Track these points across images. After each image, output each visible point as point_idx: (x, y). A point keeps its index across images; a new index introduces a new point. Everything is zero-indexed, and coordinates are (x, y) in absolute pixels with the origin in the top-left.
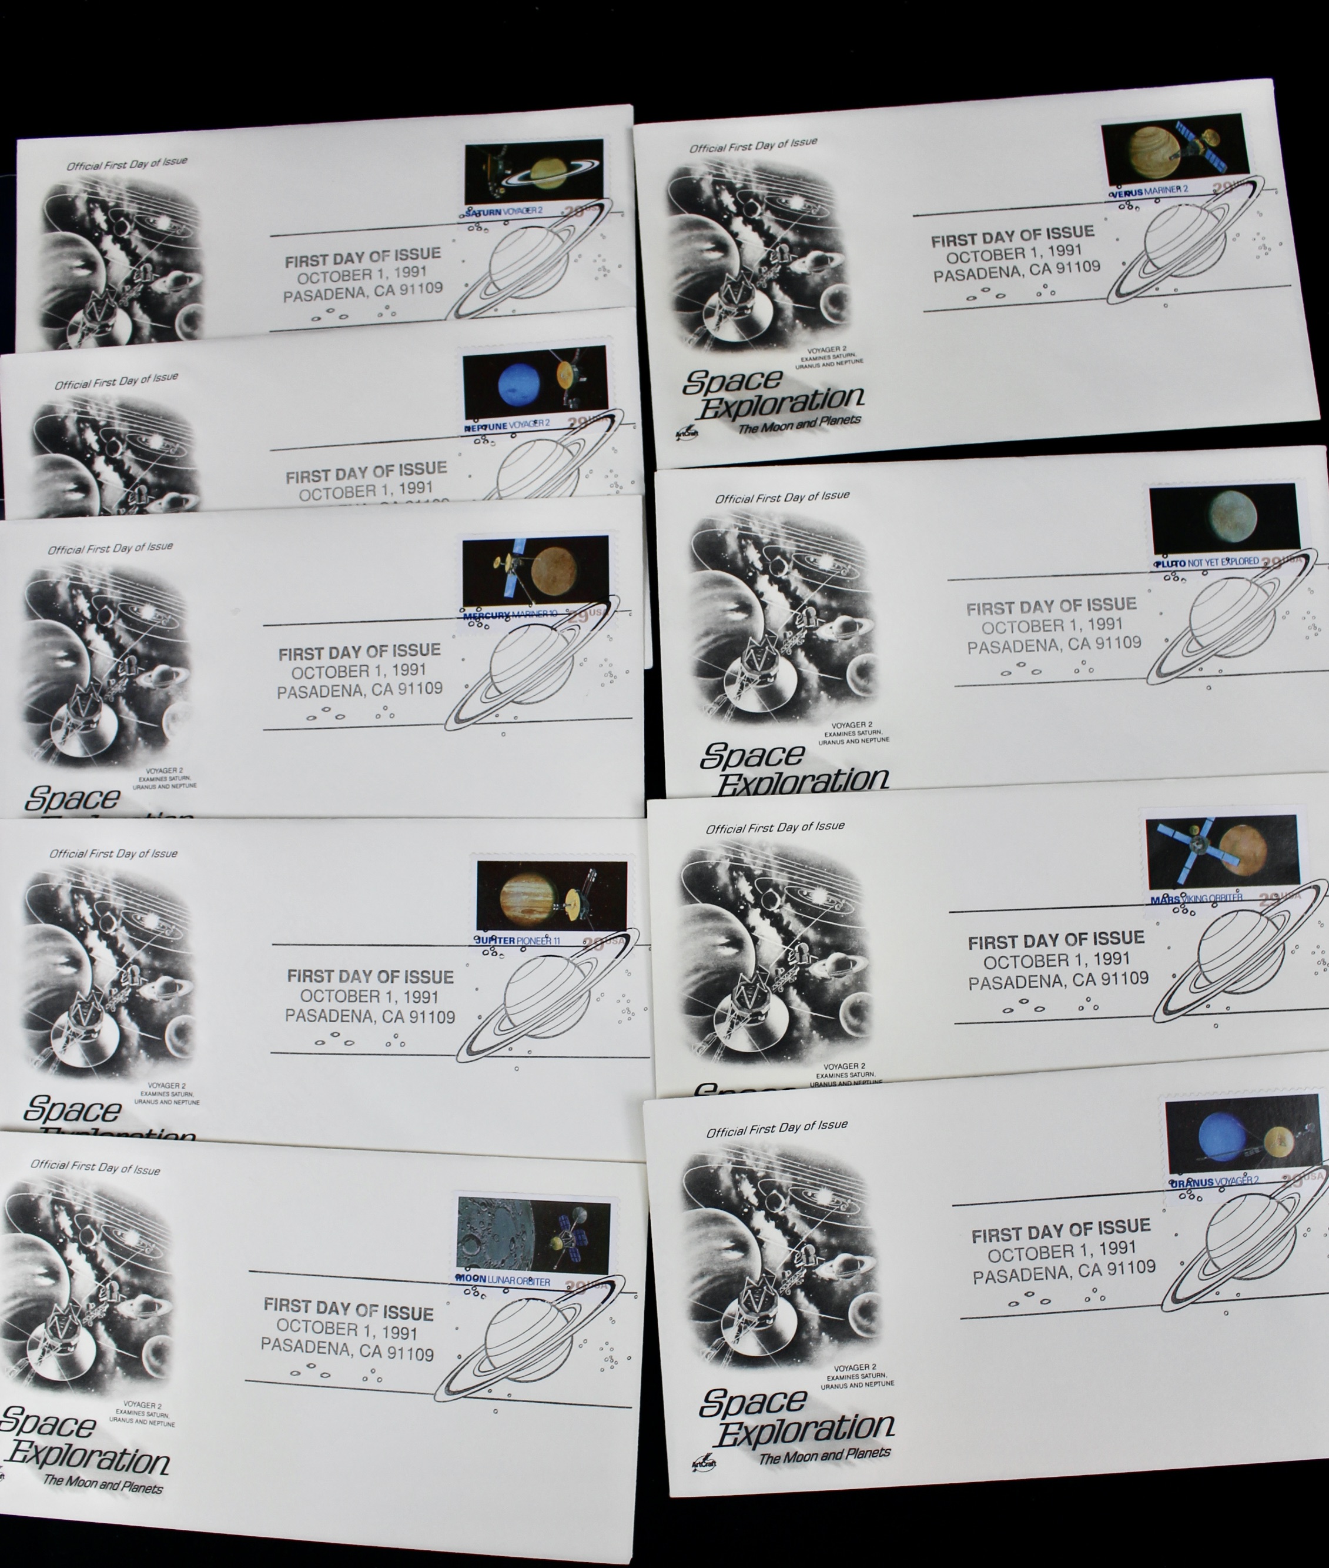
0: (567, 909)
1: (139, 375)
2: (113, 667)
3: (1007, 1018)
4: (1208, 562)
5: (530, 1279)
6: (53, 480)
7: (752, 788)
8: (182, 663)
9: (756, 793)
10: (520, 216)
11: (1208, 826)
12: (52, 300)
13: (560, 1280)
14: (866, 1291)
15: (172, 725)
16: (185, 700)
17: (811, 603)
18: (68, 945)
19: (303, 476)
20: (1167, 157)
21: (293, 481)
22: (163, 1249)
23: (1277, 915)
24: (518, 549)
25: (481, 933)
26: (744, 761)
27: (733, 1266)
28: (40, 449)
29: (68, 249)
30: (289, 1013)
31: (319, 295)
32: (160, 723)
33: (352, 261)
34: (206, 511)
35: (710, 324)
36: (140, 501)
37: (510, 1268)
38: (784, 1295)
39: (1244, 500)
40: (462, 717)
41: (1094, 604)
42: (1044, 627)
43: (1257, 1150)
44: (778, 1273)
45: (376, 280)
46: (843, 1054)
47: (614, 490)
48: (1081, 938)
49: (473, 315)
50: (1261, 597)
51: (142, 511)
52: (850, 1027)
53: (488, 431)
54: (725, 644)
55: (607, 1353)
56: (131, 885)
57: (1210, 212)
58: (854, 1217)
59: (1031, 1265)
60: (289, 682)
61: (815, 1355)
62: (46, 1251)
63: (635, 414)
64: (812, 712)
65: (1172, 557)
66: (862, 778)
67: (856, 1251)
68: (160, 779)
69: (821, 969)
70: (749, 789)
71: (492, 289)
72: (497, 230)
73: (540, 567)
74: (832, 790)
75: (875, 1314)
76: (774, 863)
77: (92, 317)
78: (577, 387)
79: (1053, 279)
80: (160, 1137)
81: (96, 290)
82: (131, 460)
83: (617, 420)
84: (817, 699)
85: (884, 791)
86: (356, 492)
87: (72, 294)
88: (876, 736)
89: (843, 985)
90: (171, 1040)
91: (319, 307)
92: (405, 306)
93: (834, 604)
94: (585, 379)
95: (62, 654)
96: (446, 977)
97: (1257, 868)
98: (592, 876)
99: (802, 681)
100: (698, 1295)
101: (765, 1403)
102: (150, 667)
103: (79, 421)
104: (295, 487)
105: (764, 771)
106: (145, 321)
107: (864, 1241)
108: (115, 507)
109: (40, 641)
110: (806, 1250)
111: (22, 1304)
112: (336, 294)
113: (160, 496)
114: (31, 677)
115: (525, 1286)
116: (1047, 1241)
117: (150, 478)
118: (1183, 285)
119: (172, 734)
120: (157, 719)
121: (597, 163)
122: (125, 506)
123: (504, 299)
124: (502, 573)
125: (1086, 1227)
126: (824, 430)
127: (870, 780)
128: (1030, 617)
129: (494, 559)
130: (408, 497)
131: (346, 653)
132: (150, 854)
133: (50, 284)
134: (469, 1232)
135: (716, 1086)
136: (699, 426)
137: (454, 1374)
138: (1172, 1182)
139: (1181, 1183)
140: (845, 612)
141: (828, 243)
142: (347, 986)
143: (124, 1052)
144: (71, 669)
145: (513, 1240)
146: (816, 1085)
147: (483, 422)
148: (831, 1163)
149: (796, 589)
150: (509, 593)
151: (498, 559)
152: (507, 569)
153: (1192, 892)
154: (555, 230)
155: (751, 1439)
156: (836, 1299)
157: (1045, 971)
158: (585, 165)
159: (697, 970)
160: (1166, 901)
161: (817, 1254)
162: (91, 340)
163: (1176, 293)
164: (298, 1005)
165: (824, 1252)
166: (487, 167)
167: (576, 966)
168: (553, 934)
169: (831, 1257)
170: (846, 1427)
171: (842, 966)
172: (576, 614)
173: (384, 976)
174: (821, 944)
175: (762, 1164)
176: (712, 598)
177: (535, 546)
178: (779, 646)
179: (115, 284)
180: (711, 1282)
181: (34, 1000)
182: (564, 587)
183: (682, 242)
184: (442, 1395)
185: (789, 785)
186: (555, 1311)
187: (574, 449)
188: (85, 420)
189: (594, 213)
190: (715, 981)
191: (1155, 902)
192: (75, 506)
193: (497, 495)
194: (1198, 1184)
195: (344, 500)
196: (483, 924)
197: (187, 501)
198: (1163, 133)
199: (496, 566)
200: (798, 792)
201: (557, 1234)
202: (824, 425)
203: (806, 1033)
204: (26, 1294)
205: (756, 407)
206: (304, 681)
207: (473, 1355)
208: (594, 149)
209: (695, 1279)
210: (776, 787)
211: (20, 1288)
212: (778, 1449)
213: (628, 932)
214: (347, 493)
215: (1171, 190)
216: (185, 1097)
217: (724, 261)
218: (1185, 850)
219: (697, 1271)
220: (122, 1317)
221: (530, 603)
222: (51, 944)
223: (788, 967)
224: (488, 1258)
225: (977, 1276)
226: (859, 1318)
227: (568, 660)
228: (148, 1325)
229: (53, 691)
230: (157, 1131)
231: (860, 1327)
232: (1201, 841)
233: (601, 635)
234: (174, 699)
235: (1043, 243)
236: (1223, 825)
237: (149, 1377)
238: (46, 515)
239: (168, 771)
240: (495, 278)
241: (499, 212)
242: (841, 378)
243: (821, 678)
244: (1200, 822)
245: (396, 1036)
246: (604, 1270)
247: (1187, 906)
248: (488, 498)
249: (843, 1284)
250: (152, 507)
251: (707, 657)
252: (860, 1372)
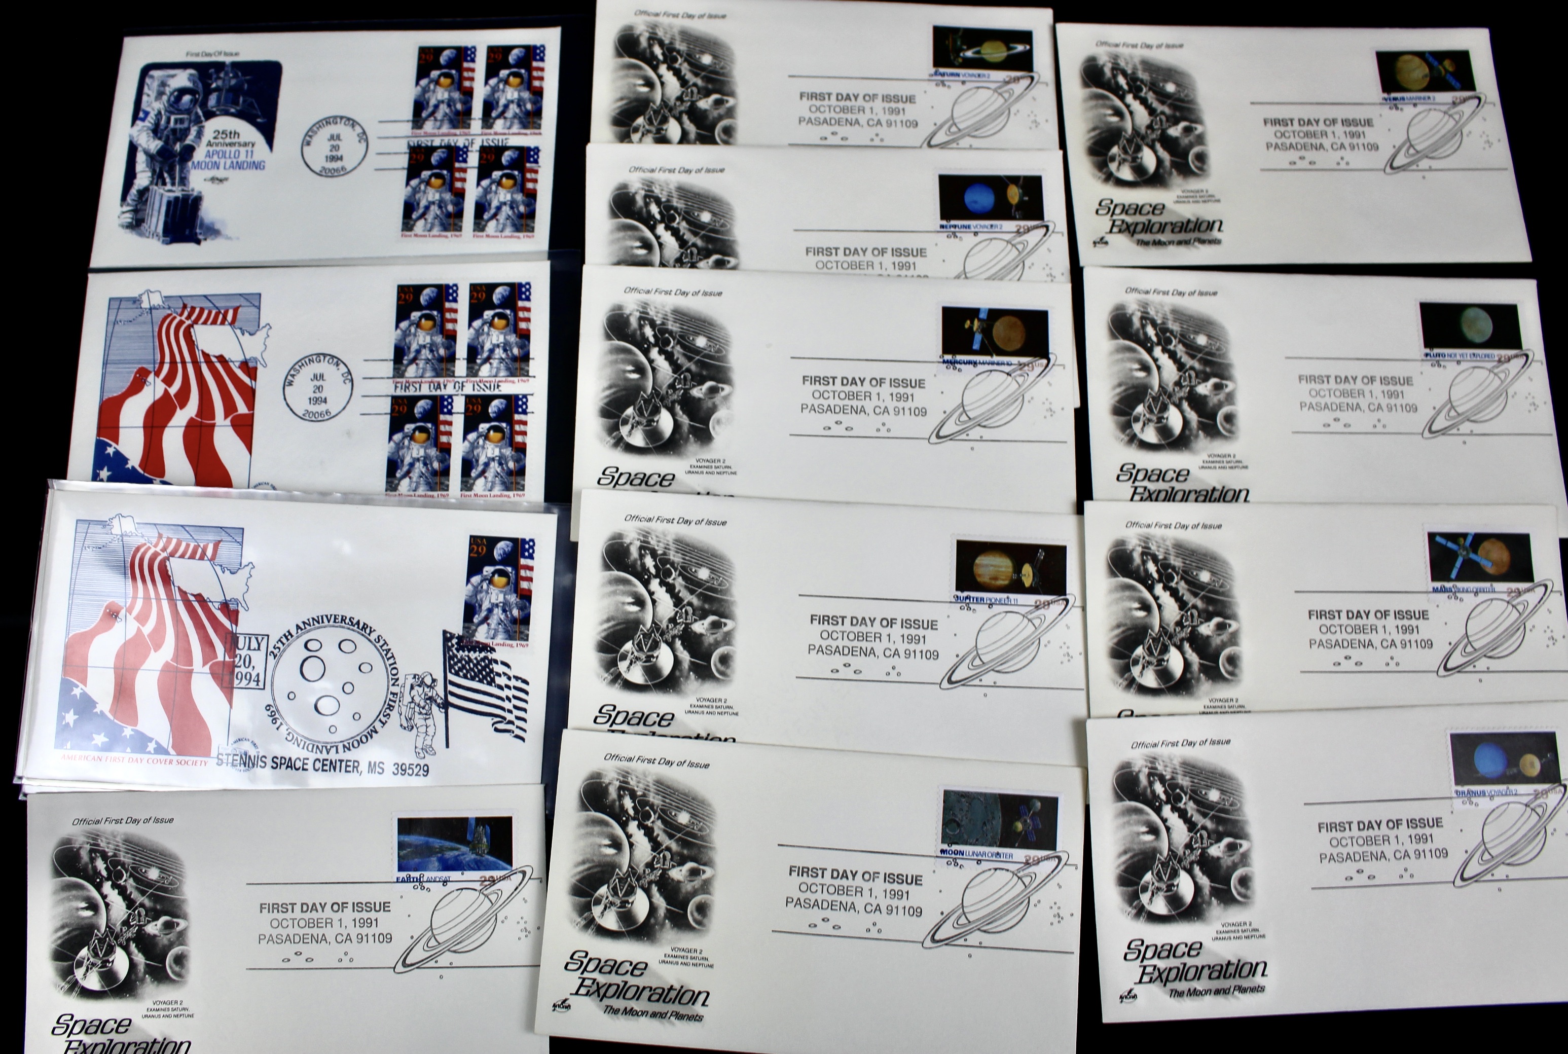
0: (1023, 578)
1: (694, 167)
2: (671, 380)
3: (1336, 669)
4: (1462, 355)
5: (998, 854)
6: (624, 238)
7: (1154, 496)
8: (727, 381)
9: (1156, 500)
10: (973, 79)
11: (1470, 539)
12: (620, 107)
13: (1020, 854)
14: (1244, 866)
15: (717, 427)
16: (728, 408)
17: (1192, 368)
18: (634, 589)
19: (819, 251)
20: (1420, 76)
21: (811, 254)
22: (709, 827)
23: (1518, 604)
24: (983, 315)
25: (959, 593)
26: (1148, 477)
27: (1148, 846)
28: (614, 215)
29: (632, 72)
30: (811, 648)
31: (825, 121)
32: (707, 424)
33: (850, 100)
34: (745, 270)
35: (1113, 167)
36: (692, 258)
37: (982, 845)
38: (1185, 869)
39: (1483, 315)
40: (941, 434)
41: (1384, 380)
42: (1351, 394)
43: (1515, 770)
44: (1180, 852)
45: (868, 114)
46: (1223, 692)
47: (1049, 279)
48: (1385, 614)
49: (942, 146)
50: (1497, 382)
51: (693, 266)
52: (1227, 672)
53: (957, 229)
54: (1132, 394)
55: (1055, 910)
56: (688, 545)
57: (1451, 116)
58: (1235, 810)
59: (1360, 850)
60: (810, 401)
61: (1207, 914)
62: (612, 826)
63: (1062, 226)
64: (1193, 445)
65: (1436, 351)
66: (1230, 494)
67: (1237, 836)
68: (707, 467)
69: (1206, 629)
70: (1152, 497)
71: (954, 129)
72: (956, 88)
73: (999, 329)
74: (1210, 501)
75: (1250, 884)
76: (1172, 551)
77: (650, 122)
78: (1021, 203)
79: (1347, 154)
80: (706, 739)
81: (654, 103)
82: (685, 228)
83: (1051, 229)
84: (1197, 436)
85: (1246, 504)
86: (859, 266)
87: (635, 104)
88: (1238, 465)
89: (1222, 641)
90: (715, 665)
91: (826, 130)
92: (890, 135)
93: (1208, 370)
94: (1026, 198)
95: (630, 368)
96: (932, 625)
97: (1504, 570)
98: (1041, 555)
99: (1186, 423)
100: (1122, 868)
101: (1172, 951)
102: (701, 382)
103: (646, 197)
104: (812, 259)
105: (1161, 485)
106: (691, 128)
107: (1242, 829)
108: (672, 262)
109: (614, 357)
110: (1201, 835)
111: (589, 869)
112: (838, 122)
113: (707, 256)
114: (606, 384)
115: (994, 858)
116: (1371, 833)
117: (699, 243)
118: (1435, 164)
119: (716, 433)
120: (706, 421)
121: (1028, 47)
122: (679, 262)
123: (963, 137)
124: (971, 333)
125: (1398, 823)
126: (1196, 247)
127: (1236, 497)
128: (1342, 387)
129: (965, 322)
130: (897, 272)
131: (854, 382)
132: (704, 523)
133: (619, 95)
134: (951, 817)
135: (1132, 712)
136: (1109, 238)
137: (938, 927)
138: (1457, 792)
139: (1463, 793)
140: (1215, 376)
141: (1193, 117)
142: (856, 629)
143: (677, 673)
144: (637, 379)
145: (985, 824)
146: (1204, 713)
147: (953, 222)
148: (1219, 770)
149: (1181, 358)
150: (976, 346)
151: (968, 322)
152: (975, 329)
153: (1460, 585)
154: (1000, 91)
155: (1162, 977)
156: (1222, 872)
157: (1362, 637)
158: (1020, 48)
159: (1118, 626)
160: (1443, 590)
161: (1209, 837)
162: (649, 138)
163: (1430, 169)
164: (818, 642)
165: (1214, 836)
166: (949, 42)
167: (1029, 620)
168: (1012, 596)
169: (1219, 840)
170: (1232, 969)
171: (1221, 627)
172: (1025, 365)
173: (885, 623)
174: (1206, 611)
175: (1169, 769)
176: (1122, 360)
177: (995, 314)
178: (1170, 397)
179: (669, 100)
180: (1131, 858)
181: (605, 630)
182: (1017, 346)
183: (1092, 108)
184: (928, 943)
185: (1179, 496)
186: (1015, 878)
187: (1020, 247)
188: (650, 196)
189: (1025, 83)
190: (1131, 635)
191: (1435, 590)
192: (641, 259)
193: (964, 275)
194: (1475, 794)
195: (850, 271)
196: (960, 587)
197: (729, 262)
198: (1417, 60)
199: (967, 326)
200: (1186, 501)
201: (1018, 820)
202: (1196, 244)
203: (1196, 675)
204: (593, 861)
205: (1148, 228)
206: (821, 401)
207: (953, 912)
208: (1026, 37)
209: (1120, 855)
210: (1170, 496)
211: (589, 856)
212: (1182, 986)
213: (1068, 597)
214: (851, 266)
215: (1424, 98)
216: (727, 710)
217: (1121, 124)
218: (1453, 555)
219: (1122, 849)
220: (673, 880)
221: (992, 356)
222: (621, 587)
223: (1183, 627)
224: (965, 836)
225: (1322, 857)
226: (1239, 887)
227: (1019, 398)
228: (694, 887)
229: (622, 396)
230: (704, 734)
231: (1239, 894)
232: (1465, 548)
233: (1043, 381)
234: (719, 407)
235: (1339, 129)
236: (1480, 539)
237: (692, 929)
238: (618, 263)
239: (714, 461)
240: (956, 121)
241: (958, 75)
242: (1207, 212)
243: (1199, 422)
244: (1464, 536)
245: (894, 668)
246: (1053, 847)
247: (1458, 594)
248: (958, 277)
249: (1227, 861)
250: (702, 264)
251: (1120, 401)
252: (1240, 928)
